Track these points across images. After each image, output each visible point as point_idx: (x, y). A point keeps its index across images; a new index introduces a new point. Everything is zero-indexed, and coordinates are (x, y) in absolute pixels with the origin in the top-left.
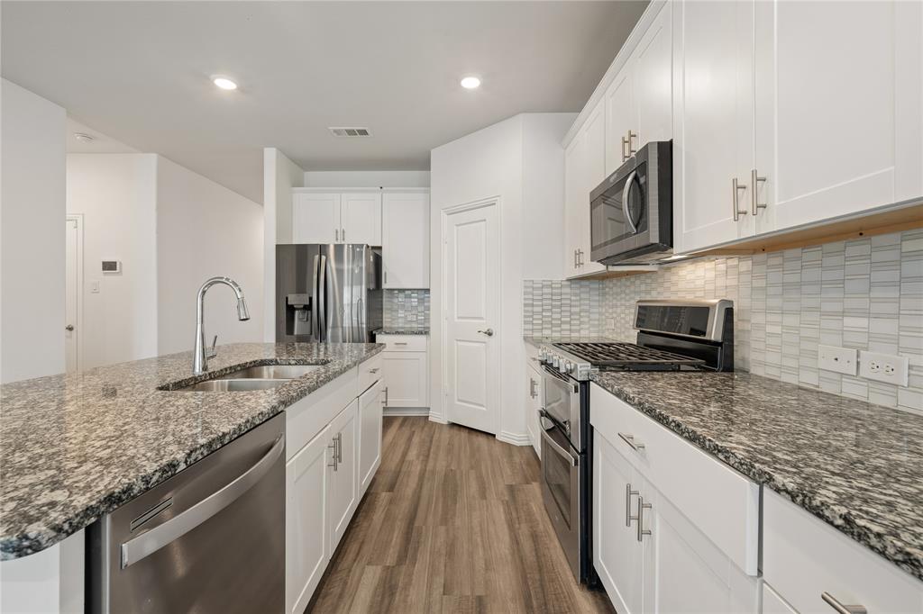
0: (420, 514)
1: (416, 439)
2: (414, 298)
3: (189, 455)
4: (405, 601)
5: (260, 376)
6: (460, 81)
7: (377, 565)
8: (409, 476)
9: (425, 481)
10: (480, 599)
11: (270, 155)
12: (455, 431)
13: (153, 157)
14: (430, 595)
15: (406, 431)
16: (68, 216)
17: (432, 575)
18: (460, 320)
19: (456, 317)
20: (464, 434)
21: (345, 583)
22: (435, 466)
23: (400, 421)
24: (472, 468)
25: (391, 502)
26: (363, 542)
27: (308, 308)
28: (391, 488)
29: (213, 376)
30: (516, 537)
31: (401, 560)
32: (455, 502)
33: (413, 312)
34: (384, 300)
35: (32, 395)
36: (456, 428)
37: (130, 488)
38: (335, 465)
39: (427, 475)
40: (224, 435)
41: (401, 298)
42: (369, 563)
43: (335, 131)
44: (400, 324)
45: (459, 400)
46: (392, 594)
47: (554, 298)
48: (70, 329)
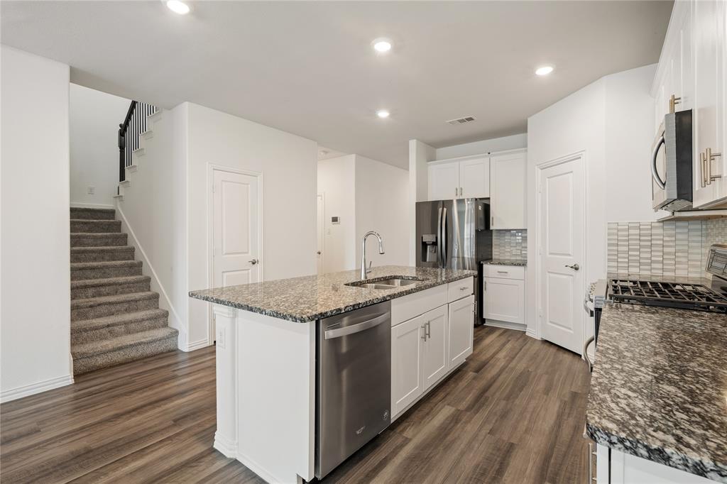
0: (492, 389)
1: (509, 346)
2: (518, 236)
3: (346, 307)
4: (463, 428)
5: (393, 284)
6: (535, 71)
7: (452, 406)
8: (493, 367)
9: (504, 373)
10: (512, 445)
11: (413, 144)
12: (546, 346)
13: (353, 156)
14: (480, 430)
15: (503, 339)
16: (318, 194)
17: (484, 423)
18: (551, 256)
19: (548, 253)
20: (552, 350)
21: (432, 409)
22: (516, 365)
23: (501, 331)
24: (547, 373)
25: (475, 378)
26: (448, 394)
27: (435, 244)
28: (477, 371)
29: (369, 282)
30: (560, 423)
31: (468, 409)
32: (521, 389)
33: (518, 248)
34: (494, 237)
35: (305, 283)
36: (548, 344)
37: (326, 313)
38: (425, 338)
39: (507, 369)
40: (360, 304)
41: (507, 238)
42: (448, 405)
43: (450, 122)
44: (507, 257)
45: (551, 322)
46: (457, 423)
47: (642, 238)
48: (319, 253)
